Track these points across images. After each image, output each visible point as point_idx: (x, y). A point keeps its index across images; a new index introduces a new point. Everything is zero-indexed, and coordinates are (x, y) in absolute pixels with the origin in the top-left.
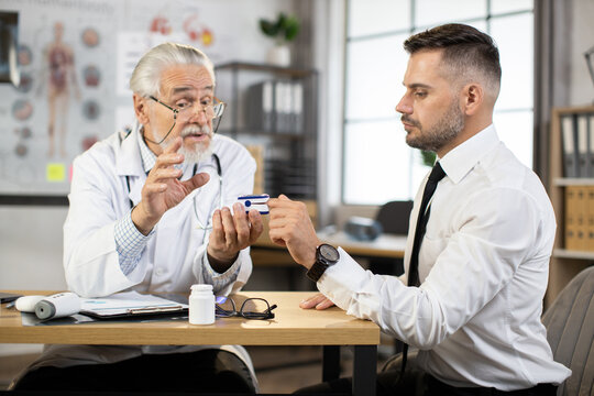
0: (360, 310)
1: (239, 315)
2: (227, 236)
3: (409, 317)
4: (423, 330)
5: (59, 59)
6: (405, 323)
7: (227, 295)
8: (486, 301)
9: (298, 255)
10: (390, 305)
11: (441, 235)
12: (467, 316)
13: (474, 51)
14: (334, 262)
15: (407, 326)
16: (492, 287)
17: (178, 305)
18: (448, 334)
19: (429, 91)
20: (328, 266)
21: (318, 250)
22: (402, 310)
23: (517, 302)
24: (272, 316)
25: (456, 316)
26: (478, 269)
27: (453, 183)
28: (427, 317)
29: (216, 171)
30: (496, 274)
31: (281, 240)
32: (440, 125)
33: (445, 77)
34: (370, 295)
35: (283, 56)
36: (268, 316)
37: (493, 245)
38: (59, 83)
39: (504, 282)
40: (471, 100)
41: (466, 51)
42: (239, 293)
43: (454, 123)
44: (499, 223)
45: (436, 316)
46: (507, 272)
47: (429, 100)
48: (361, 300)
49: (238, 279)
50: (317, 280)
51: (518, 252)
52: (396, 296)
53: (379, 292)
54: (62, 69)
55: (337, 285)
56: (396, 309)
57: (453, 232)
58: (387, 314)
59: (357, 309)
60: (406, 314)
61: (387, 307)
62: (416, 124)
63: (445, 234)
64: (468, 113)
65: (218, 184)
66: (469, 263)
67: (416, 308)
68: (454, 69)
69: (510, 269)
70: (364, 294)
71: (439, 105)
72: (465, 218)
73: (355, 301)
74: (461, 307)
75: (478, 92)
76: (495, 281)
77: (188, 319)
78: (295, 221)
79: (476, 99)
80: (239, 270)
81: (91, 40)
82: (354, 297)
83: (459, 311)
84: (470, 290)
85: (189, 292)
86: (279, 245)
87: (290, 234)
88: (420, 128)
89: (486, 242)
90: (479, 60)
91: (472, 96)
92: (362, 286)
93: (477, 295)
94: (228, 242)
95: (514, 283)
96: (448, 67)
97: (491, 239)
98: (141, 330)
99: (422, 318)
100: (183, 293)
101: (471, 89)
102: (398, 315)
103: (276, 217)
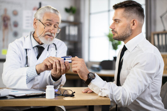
0: (103, 94)
1: (63, 95)
2: (58, 70)
3: (119, 96)
4: (123, 101)
5: (6, 19)
6: (118, 98)
7: (58, 89)
8: (143, 90)
9: (82, 76)
10: (113, 92)
11: (127, 69)
12: (138, 96)
13: (135, 9)
14: (94, 79)
15: (118, 99)
16: (145, 86)
17: (42, 92)
18: (131, 102)
19: (120, 21)
20: (92, 80)
21: (88, 75)
22: (117, 94)
23: (153, 90)
24: (74, 96)
25: (134, 95)
26: (141, 80)
27: (129, 52)
28: (125, 96)
29: (55, 49)
30: (147, 81)
31: (76, 72)
32: (123, 33)
33: (125, 17)
34: (106, 89)
35: (72, 18)
36: (72, 96)
37: (145, 72)
38: (6, 26)
39: (149, 84)
40: (134, 25)
41: (132, 9)
42: (62, 88)
43: (128, 32)
44: (147, 64)
45: (128, 96)
46: (150, 80)
47: (120, 24)
48: (103, 91)
49: (61, 84)
50: (88, 84)
51: (153, 74)
52: (115, 90)
53: (109, 88)
54: (6, 22)
55: (95, 86)
56: (115, 94)
57: (132, 68)
58: (112, 95)
59: (102, 94)
60: (118, 95)
61: (112, 93)
62: (116, 32)
63: (129, 69)
64: (133, 29)
65: (55, 53)
66: (138, 78)
67: (121, 93)
68: (128, 14)
69: (151, 79)
70: (104, 89)
71: (123, 26)
72: (135, 63)
73: (101, 91)
74: (136, 93)
75: (136, 22)
76: (146, 84)
77: (45, 97)
78: (81, 65)
79: (135, 24)
80: (61, 81)
81: (15, 13)
82: (101, 90)
83: (135, 94)
84: (139, 87)
85: (46, 88)
86: (75, 73)
87: (79, 70)
88: (117, 33)
89: (143, 71)
90: (137, 12)
91: (134, 23)
92: (103, 86)
93: (141, 89)
94: (58, 72)
95: (152, 84)
96: (126, 14)
97: (145, 70)
98: (30, 101)
99: (123, 97)
100: (44, 88)
101: (134, 21)
102: (115, 96)
103: (74, 64)
